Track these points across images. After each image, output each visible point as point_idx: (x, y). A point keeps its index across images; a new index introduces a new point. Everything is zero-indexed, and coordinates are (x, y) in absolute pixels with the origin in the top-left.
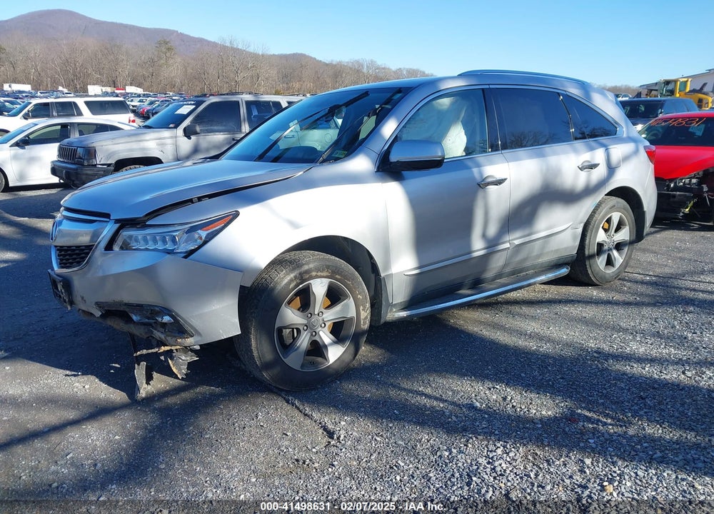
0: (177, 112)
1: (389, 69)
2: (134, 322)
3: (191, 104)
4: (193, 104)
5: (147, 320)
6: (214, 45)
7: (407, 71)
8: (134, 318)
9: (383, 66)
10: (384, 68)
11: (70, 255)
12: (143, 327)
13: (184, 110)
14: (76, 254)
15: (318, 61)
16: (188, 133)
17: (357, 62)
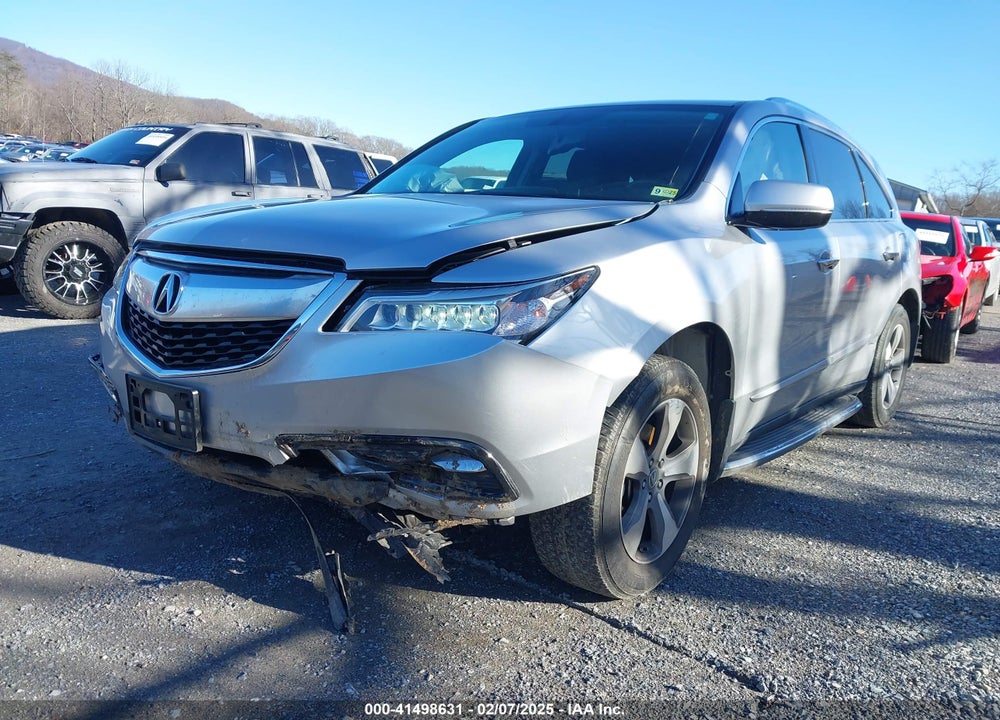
0: (139, 142)
1: (352, 135)
2: (342, 474)
3: (164, 132)
4: (168, 132)
5: (372, 472)
6: (87, 73)
7: (378, 140)
8: (340, 466)
9: (345, 131)
10: (346, 134)
11: (188, 342)
12: (364, 485)
13: (154, 140)
14: (207, 341)
15: (248, 114)
16: (163, 176)
17: (308, 121)
